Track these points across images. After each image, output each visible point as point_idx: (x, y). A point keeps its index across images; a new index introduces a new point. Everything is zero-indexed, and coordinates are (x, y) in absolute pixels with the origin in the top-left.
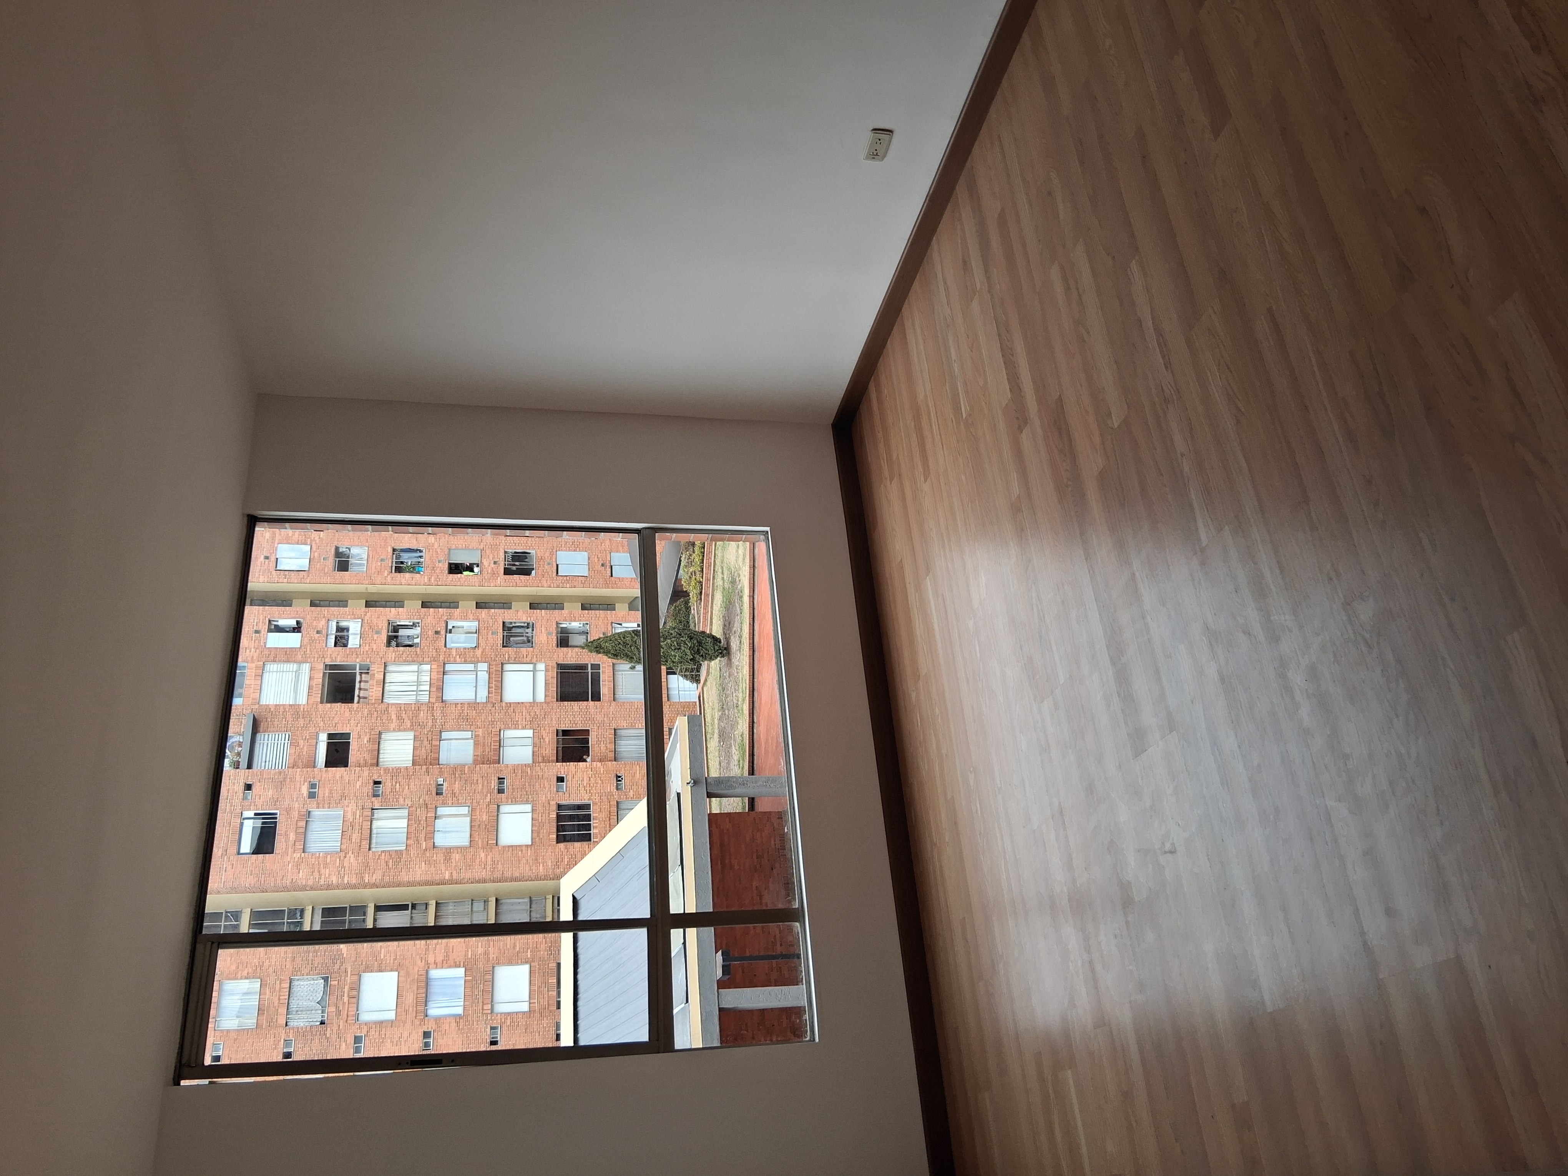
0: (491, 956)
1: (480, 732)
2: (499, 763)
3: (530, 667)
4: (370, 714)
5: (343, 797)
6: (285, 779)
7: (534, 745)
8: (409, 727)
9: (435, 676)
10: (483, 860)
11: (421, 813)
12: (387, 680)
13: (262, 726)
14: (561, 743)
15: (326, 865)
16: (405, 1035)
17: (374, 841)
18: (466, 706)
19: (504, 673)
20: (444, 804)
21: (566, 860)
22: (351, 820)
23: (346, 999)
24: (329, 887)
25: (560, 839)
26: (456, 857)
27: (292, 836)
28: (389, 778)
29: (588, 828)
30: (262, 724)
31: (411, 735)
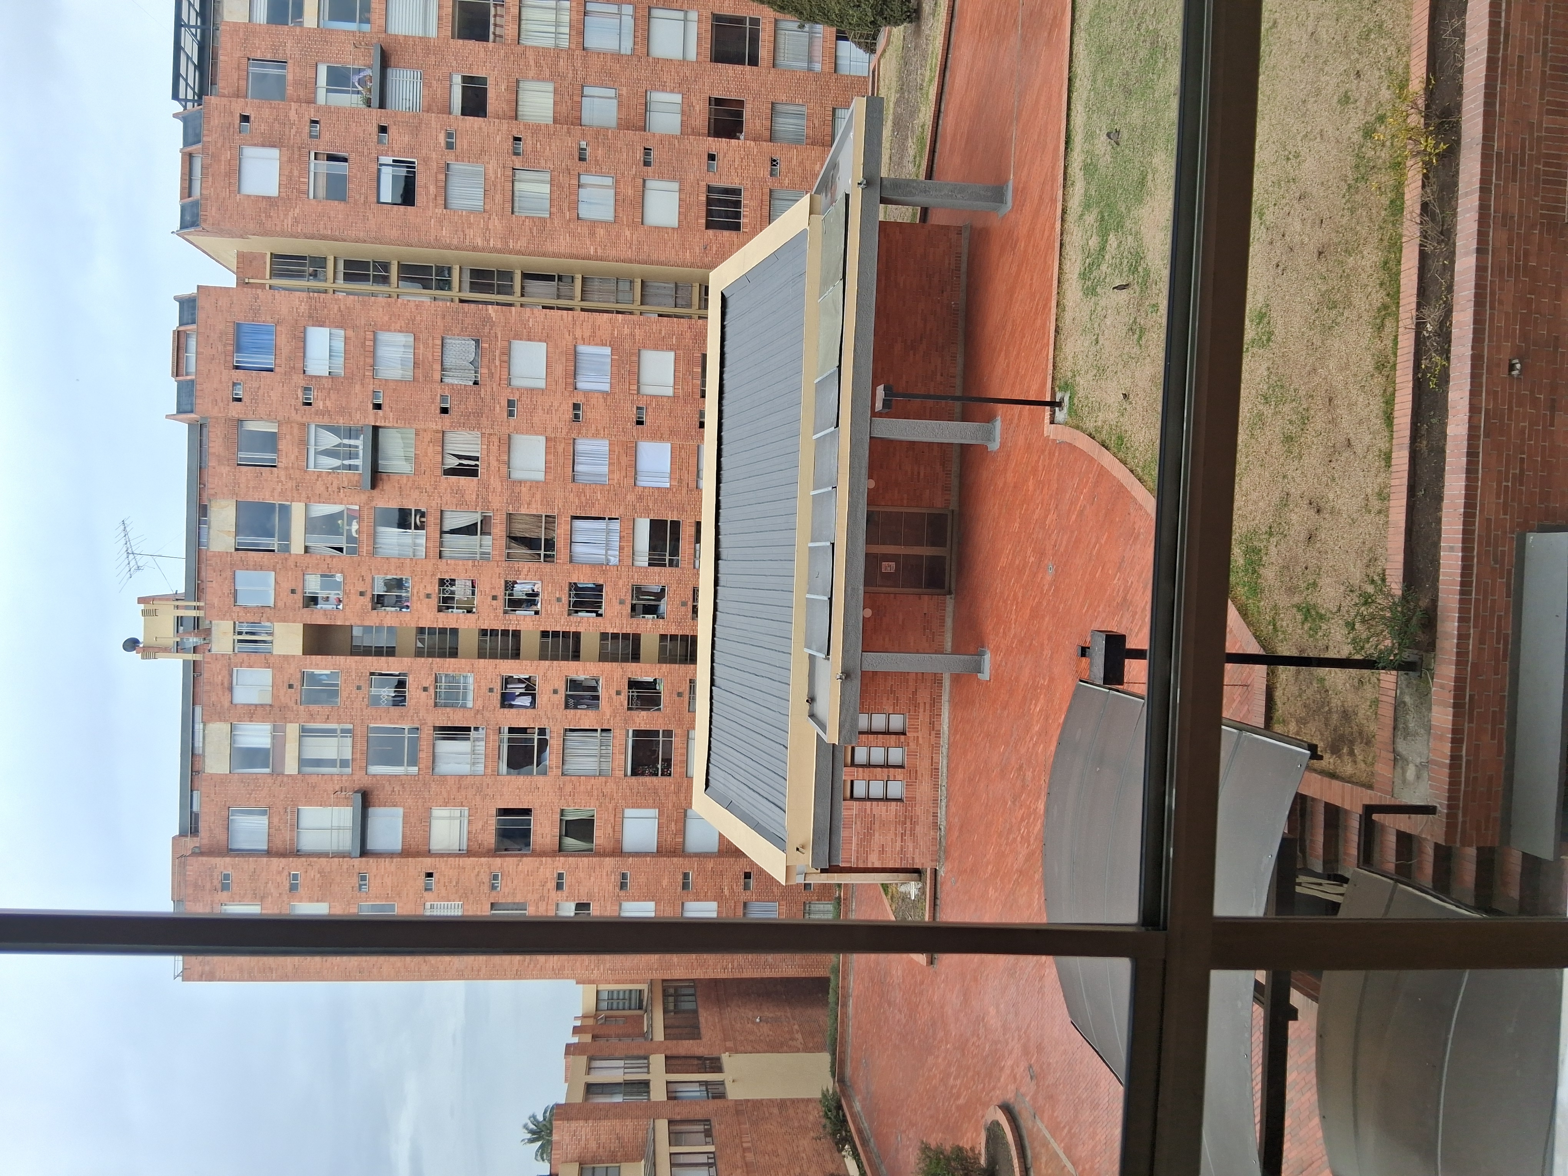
0: (637, 337)
1: (624, 91)
2: (645, 131)
3: (680, 15)
4: (506, 56)
5: (483, 151)
6: (420, 123)
7: (683, 113)
8: (548, 76)
9: (575, 16)
10: (628, 238)
11: (563, 179)
12: (523, 17)
13: (393, 60)
14: (713, 113)
15: (470, 226)
16: (556, 404)
17: (516, 205)
18: (609, 57)
19: (652, 20)
20: (588, 172)
21: (714, 249)
22: (493, 179)
23: (497, 363)
24: (475, 249)
25: (709, 225)
26: (601, 232)
27: (432, 189)
28: (529, 134)
29: (738, 215)
30: (393, 57)
31: (550, 87)
